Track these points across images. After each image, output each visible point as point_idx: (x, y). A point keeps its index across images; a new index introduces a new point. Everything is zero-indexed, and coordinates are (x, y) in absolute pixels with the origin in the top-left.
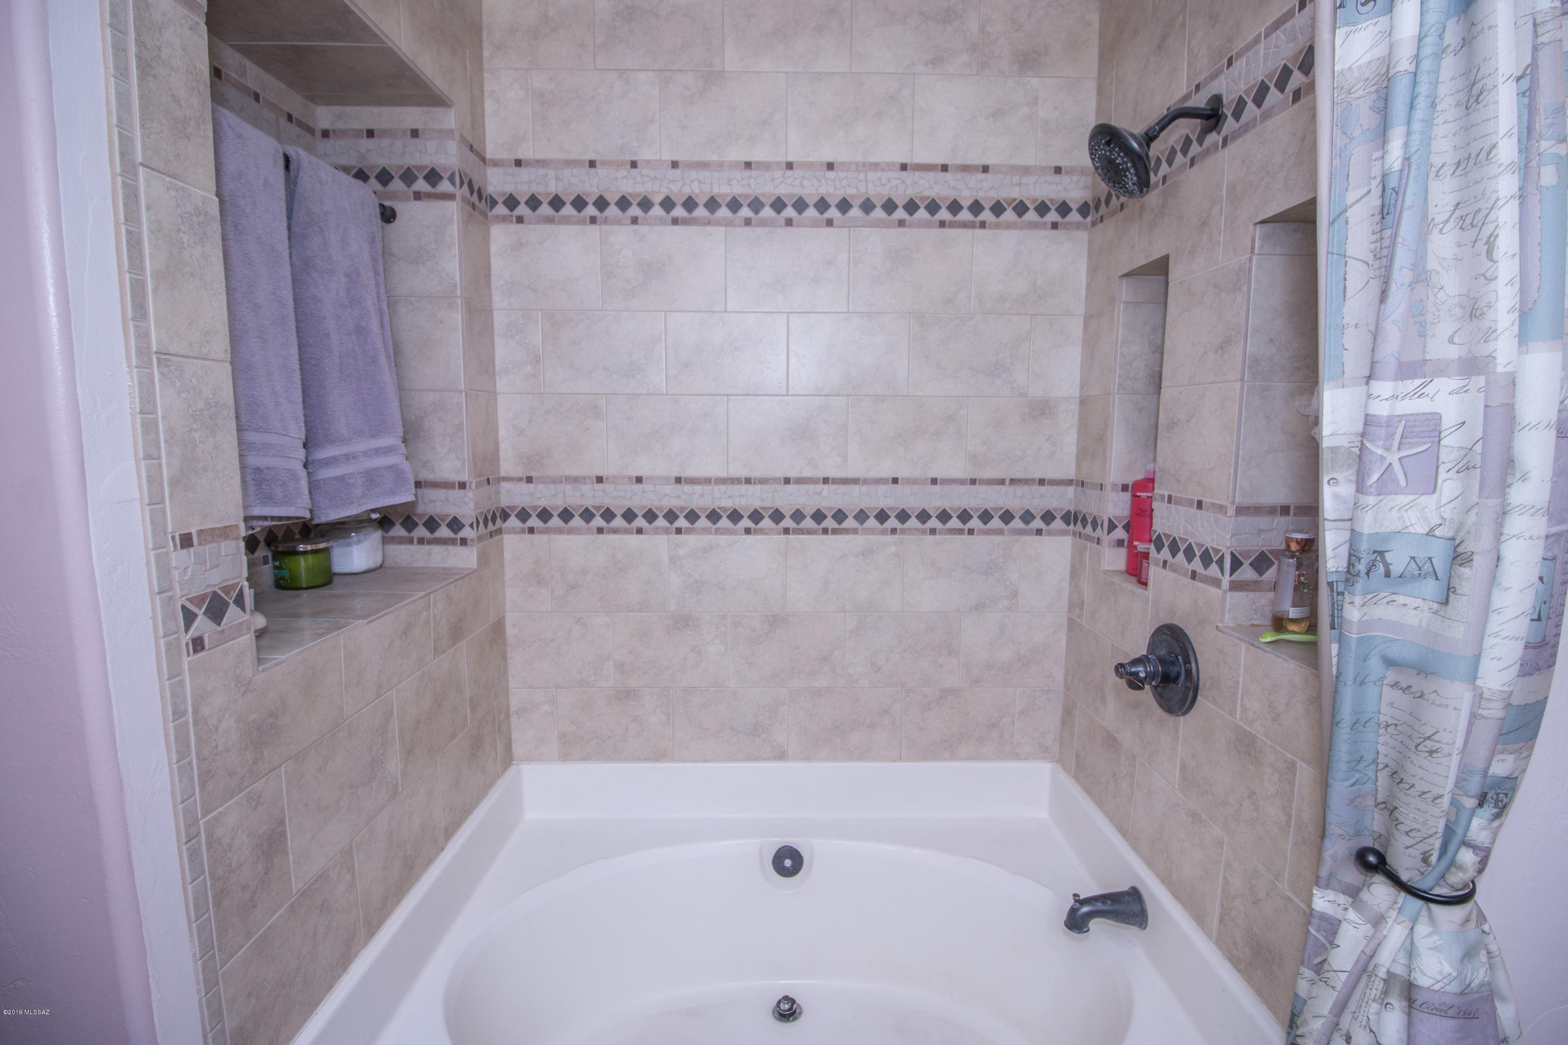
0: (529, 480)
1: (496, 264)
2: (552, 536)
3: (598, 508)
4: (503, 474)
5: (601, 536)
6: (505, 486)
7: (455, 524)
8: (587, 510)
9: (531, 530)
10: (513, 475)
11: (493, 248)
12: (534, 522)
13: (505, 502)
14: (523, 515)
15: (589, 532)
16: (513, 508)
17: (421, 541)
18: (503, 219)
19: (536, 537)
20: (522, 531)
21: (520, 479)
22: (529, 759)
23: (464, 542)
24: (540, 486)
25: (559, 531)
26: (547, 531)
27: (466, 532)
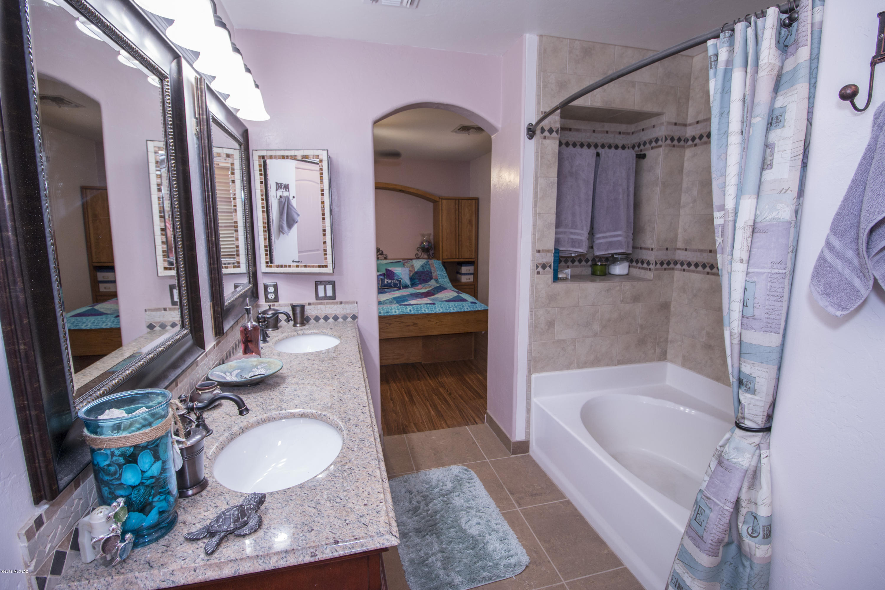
0: (686, 250)
1: (686, 164)
2: (691, 273)
3: (708, 263)
4: (678, 247)
5: (708, 276)
6: (678, 252)
7: (648, 263)
8: (704, 264)
9: (684, 270)
10: (681, 247)
11: (686, 158)
12: (685, 267)
13: (677, 258)
14: (682, 264)
15: (703, 273)
16: (679, 260)
17: (639, 268)
18: (690, 146)
19: (685, 273)
20: (681, 270)
21: (683, 249)
22: (671, 361)
23: (650, 269)
24: (689, 253)
25: (693, 271)
26: (689, 271)
27: (651, 266)
